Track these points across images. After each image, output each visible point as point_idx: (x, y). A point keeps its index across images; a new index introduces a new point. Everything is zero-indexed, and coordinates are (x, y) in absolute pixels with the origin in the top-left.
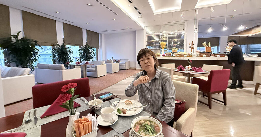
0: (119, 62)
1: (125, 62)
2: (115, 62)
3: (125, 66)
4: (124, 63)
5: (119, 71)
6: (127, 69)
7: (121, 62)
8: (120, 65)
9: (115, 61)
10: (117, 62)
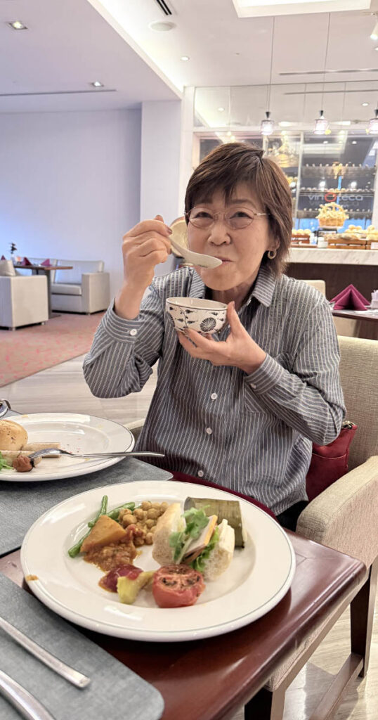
0: (48, 273)
1: (83, 276)
2: (30, 271)
3: (84, 296)
4: (79, 279)
5: (50, 318)
6: (93, 314)
7: (57, 276)
8: (53, 290)
9: (27, 264)
10: (37, 271)
